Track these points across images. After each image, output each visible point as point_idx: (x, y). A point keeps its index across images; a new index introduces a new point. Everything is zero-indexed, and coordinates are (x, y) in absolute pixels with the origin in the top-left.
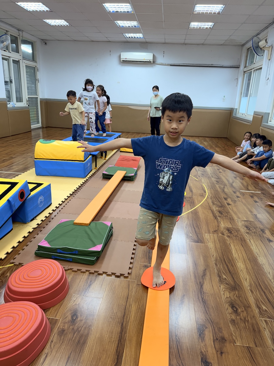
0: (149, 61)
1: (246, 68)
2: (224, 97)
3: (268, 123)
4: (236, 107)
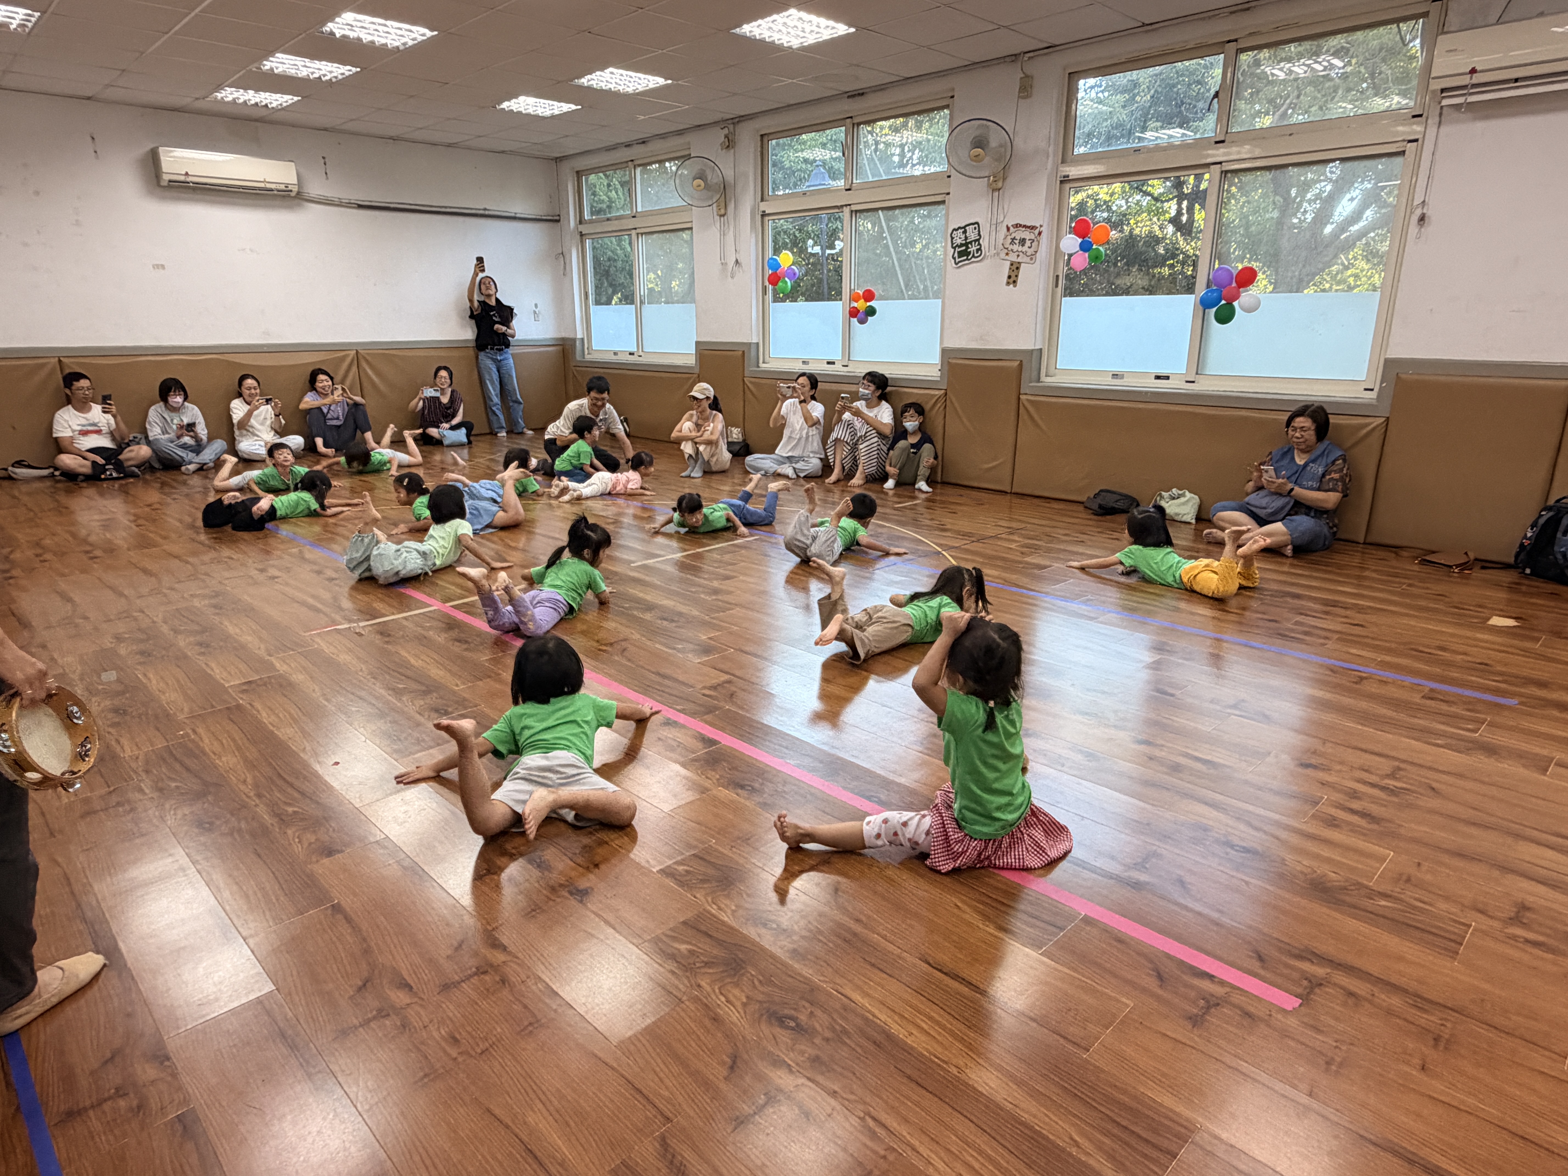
0: (282, 187)
1: (583, 226)
2: (536, 306)
3: (758, 366)
4: (579, 336)
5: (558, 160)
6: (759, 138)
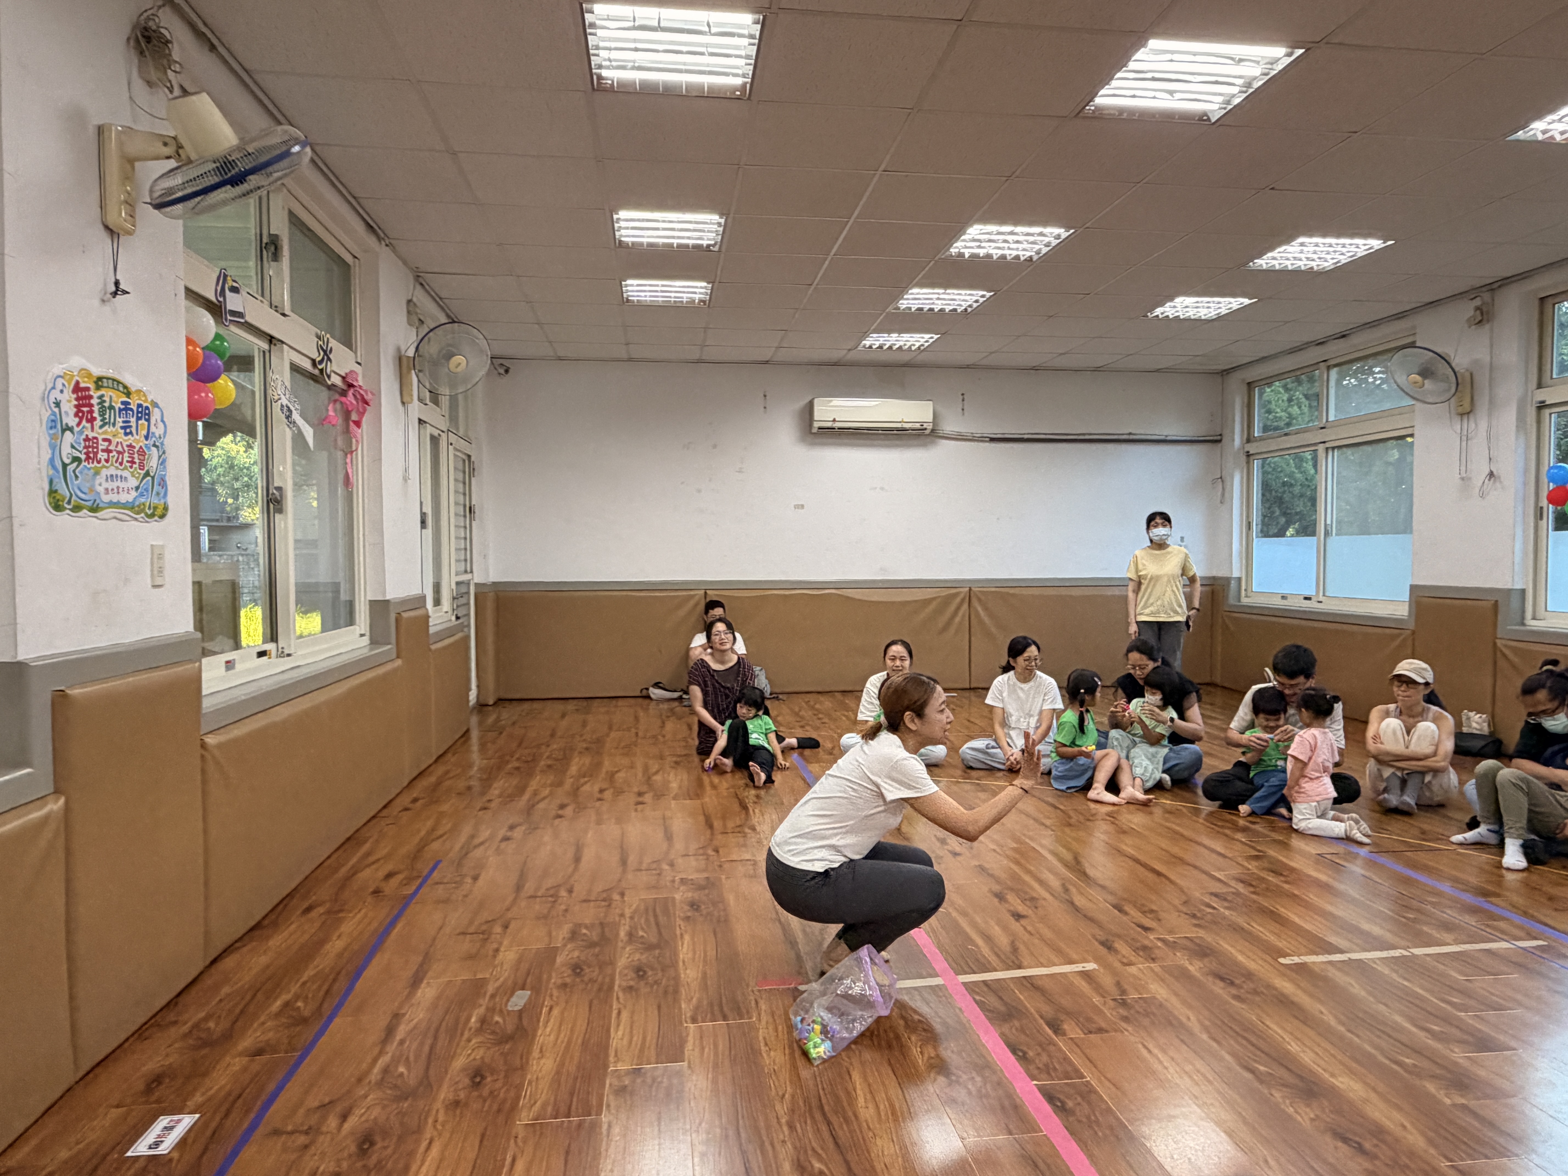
0: (918, 426)
1: (1251, 445)
3: (1523, 624)
4: (1236, 575)
5: (1225, 373)
6: (1536, 302)
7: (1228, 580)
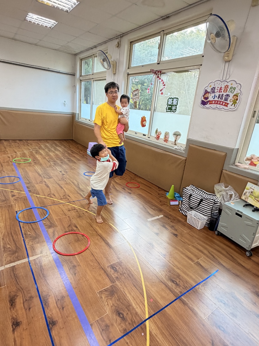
1: (81, 77)
2: (65, 102)
4: (77, 112)
5: (76, 55)
6: (129, 43)
7: (76, 114)
